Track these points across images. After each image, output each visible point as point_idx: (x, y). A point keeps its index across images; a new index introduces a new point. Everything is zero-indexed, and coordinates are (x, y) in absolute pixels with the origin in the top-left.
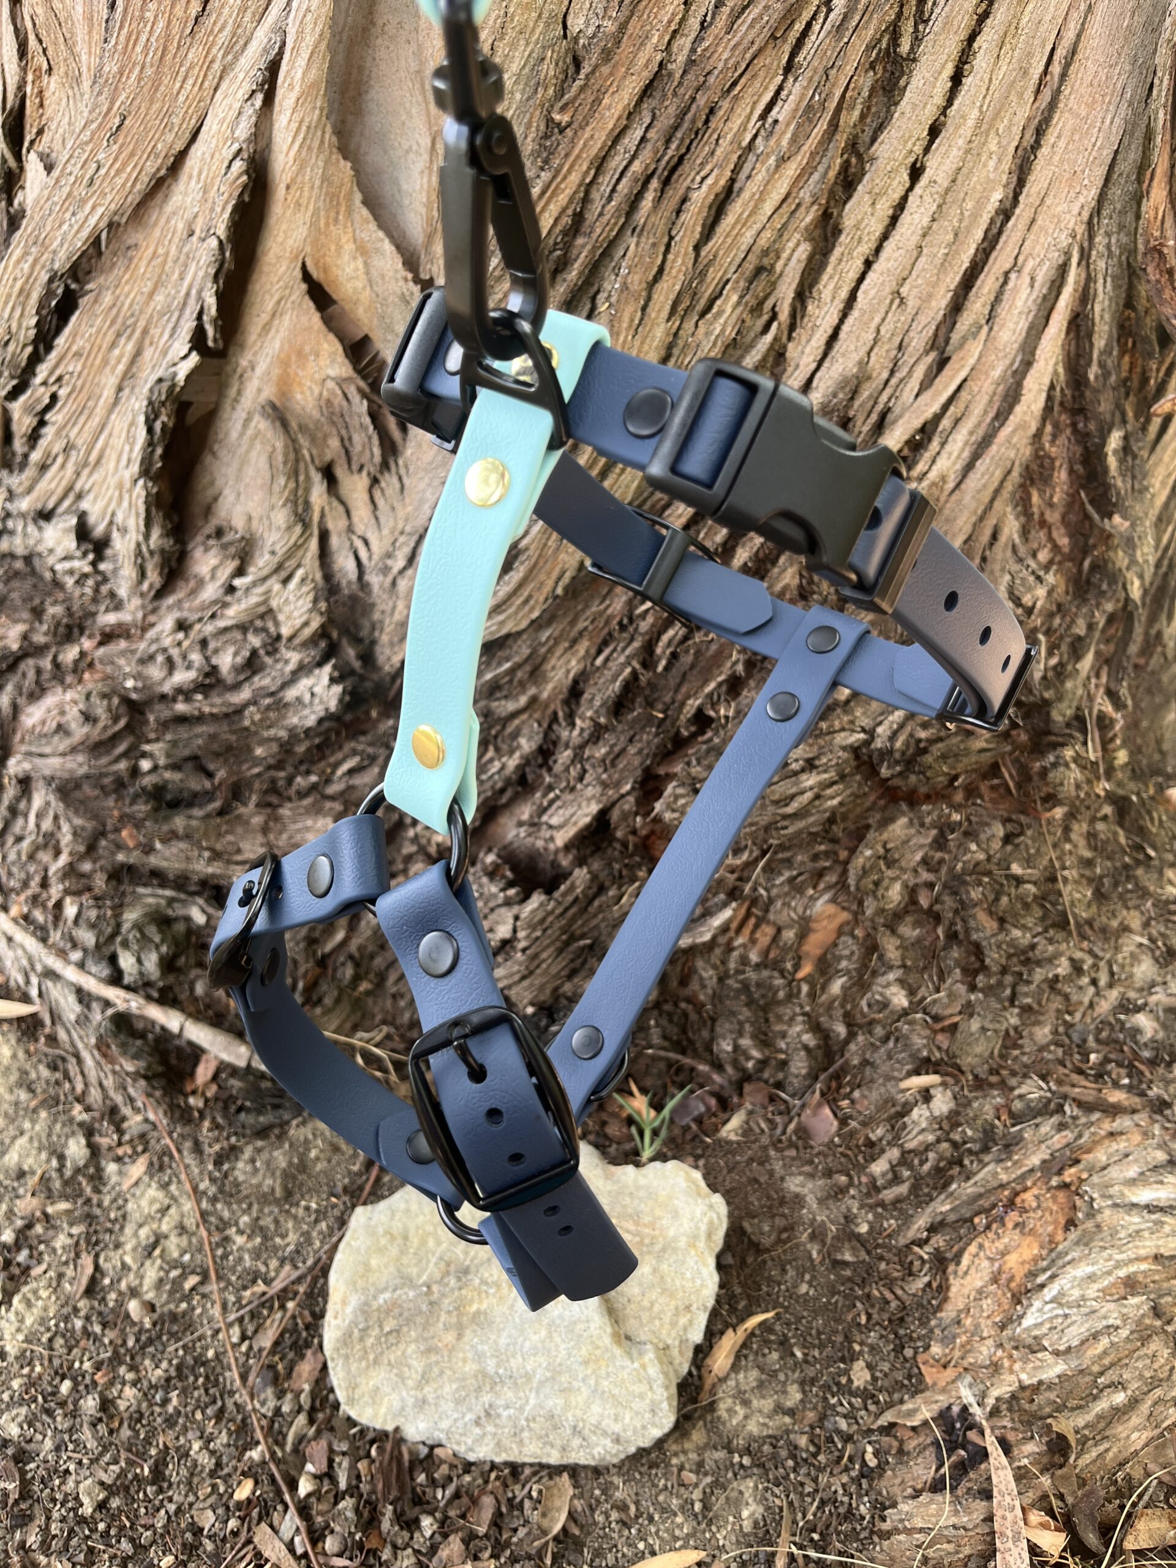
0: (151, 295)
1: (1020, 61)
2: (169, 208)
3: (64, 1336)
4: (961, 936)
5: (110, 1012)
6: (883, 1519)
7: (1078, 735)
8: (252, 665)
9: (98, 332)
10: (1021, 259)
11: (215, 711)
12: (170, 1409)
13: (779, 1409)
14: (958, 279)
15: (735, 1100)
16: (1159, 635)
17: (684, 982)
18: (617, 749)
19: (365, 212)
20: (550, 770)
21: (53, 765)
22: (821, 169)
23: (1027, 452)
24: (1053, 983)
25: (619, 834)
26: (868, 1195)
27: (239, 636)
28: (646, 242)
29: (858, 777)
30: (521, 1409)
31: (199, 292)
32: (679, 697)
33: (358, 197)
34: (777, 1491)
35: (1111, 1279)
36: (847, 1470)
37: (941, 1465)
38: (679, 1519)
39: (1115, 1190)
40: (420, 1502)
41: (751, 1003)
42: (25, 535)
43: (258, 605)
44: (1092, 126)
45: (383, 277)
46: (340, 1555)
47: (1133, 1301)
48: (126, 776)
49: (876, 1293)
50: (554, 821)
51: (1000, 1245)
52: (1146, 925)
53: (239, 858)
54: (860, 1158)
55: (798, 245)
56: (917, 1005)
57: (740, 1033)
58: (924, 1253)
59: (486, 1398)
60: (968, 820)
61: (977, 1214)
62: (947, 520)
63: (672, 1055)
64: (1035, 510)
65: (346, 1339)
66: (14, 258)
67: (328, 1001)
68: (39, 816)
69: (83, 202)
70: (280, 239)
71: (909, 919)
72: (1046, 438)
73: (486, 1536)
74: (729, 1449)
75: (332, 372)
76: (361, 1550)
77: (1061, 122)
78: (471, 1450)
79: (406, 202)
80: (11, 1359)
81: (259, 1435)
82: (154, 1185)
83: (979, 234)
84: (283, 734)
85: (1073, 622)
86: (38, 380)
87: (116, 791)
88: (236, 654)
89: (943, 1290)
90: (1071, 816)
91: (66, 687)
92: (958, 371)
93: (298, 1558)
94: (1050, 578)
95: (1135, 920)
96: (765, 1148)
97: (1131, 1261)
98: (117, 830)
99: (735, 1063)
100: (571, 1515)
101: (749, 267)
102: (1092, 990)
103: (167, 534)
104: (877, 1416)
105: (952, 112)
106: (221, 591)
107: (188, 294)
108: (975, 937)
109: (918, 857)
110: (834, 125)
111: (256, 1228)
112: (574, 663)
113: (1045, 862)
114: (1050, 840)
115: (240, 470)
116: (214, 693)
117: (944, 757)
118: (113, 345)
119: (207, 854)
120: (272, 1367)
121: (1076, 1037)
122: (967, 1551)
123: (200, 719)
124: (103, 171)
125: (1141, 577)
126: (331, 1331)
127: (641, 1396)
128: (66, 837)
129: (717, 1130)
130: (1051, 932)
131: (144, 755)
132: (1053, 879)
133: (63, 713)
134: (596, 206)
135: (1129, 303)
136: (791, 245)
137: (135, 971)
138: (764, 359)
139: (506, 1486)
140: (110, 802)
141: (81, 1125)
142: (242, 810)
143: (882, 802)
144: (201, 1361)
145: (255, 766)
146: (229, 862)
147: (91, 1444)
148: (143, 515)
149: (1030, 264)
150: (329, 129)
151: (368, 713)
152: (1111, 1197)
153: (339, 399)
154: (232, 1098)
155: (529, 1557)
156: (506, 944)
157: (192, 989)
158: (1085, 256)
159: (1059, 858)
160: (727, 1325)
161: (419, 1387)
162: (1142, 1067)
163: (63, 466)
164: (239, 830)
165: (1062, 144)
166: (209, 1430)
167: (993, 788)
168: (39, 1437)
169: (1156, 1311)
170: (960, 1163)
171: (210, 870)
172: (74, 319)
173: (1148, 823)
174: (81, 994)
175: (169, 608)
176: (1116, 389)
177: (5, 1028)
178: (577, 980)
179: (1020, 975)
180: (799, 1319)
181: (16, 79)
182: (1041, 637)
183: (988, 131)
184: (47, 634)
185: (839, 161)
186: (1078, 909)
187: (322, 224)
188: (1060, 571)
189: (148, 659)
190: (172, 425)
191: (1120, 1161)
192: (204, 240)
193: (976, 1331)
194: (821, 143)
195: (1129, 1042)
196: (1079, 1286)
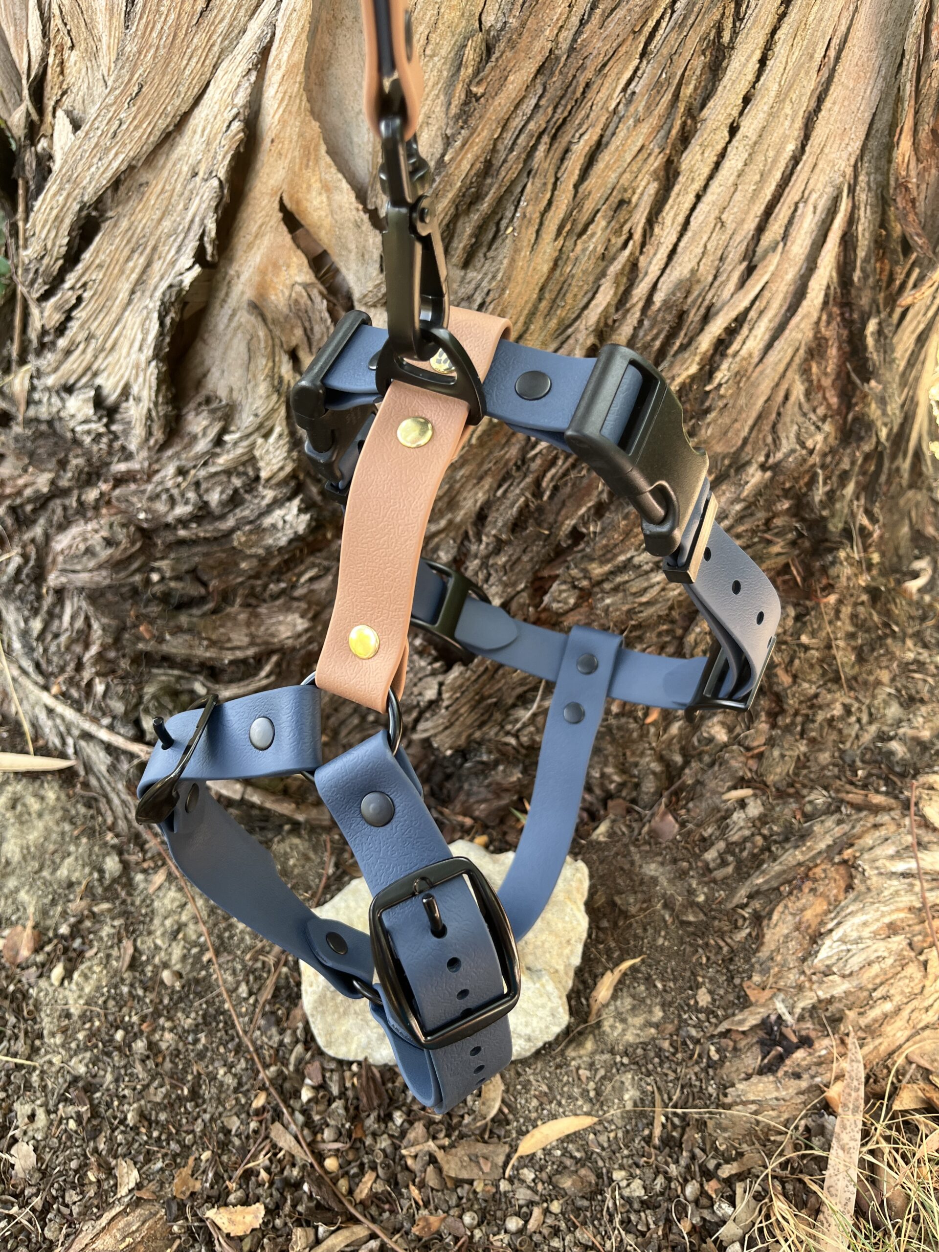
0: (160, 221)
1: (807, 48)
2: (175, 156)
3: (115, 999)
4: (765, 689)
5: (136, 762)
6: (725, 1095)
7: (846, 542)
8: (234, 501)
9: (117, 248)
10: (807, 193)
11: (208, 535)
12: (200, 1046)
13: (649, 1024)
14: (763, 207)
15: (602, 812)
16: (898, 470)
18: (514, 558)
19: (328, 159)
21: (83, 578)
22: (666, 127)
23: (810, 334)
24: (831, 721)
26: (704, 875)
27: (224, 478)
28: (538, 182)
31: (202, 220)
32: (560, 518)
33: (323, 148)
34: (648, 1080)
35: (879, 924)
36: (697, 1063)
37: (764, 1057)
39: (880, 863)
41: (613, 741)
42: (50, 404)
43: (243, 454)
44: (857, 94)
45: (340, 207)
46: (336, 1141)
47: (896, 939)
48: (140, 586)
49: (712, 942)
51: (799, 904)
52: (893, 680)
53: (229, 645)
54: (697, 850)
55: (648, 183)
56: (735, 740)
57: (606, 764)
58: (746, 913)
61: (783, 884)
62: (753, 384)
64: (814, 377)
65: (321, 1000)
66: (51, 192)
68: (73, 618)
69: (108, 150)
70: (264, 180)
72: (823, 323)
73: (441, 1122)
74: (612, 1052)
75: (300, 279)
76: (350, 1137)
77: (835, 91)
79: (356, 151)
80: (75, 1018)
82: (173, 888)
83: (778, 175)
84: (261, 551)
85: (840, 459)
86: (67, 285)
87: (132, 597)
88: (222, 492)
89: (758, 939)
90: (840, 602)
91: (87, 520)
92: (763, 275)
94: (827, 427)
95: (885, 676)
96: (626, 846)
97: (893, 911)
98: (136, 626)
99: (602, 786)
100: (504, 1102)
101: (614, 200)
102: (857, 726)
103: (166, 403)
104: (716, 1026)
105: (758, 86)
106: (210, 445)
107: (192, 221)
108: (775, 688)
110: (676, 96)
112: (480, 495)
113: (824, 634)
114: (826, 618)
115: (224, 353)
116: (205, 522)
118: (128, 259)
119: (205, 643)
120: (273, 1013)
121: (848, 760)
122: (786, 1115)
123: (195, 542)
124: (124, 127)
125: (888, 425)
126: (309, 996)
128: (96, 632)
129: (589, 835)
130: (829, 685)
131: (153, 570)
132: (829, 647)
133: (85, 540)
134: (502, 155)
135: (882, 224)
136: (643, 183)
138: (623, 269)
140: (127, 605)
141: (113, 847)
142: (229, 610)
144: (221, 1012)
145: (239, 576)
146: (222, 648)
147: (142, 1075)
148: (154, 388)
149: (814, 196)
150: (304, 98)
151: (324, 536)
152: (877, 868)
153: (304, 299)
155: (473, 1135)
156: (433, 705)
158: (852, 190)
159: (834, 632)
160: (606, 969)
162: (895, 779)
163: (84, 351)
164: (229, 624)
165: (836, 108)
166: (231, 1060)
167: (785, 582)
168: (102, 1073)
169: (912, 946)
170: (769, 850)
171: (208, 654)
172: (97, 239)
173: (893, 607)
174: (109, 748)
175: (170, 458)
176: (873, 288)
177: (49, 777)
178: (485, 729)
179: (807, 716)
180: (658, 962)
181: (40, 52)
182: (819, 471)
183: (784, 100)
184: (70, 480)
185: (678, 124)
186: (847, 670)
187: (297, 168)
188: (832, 422)
189: (154, 497)
190: (177, 319)
191: (881, 843)
192: (206, 180)
193: (784, 964)
194: (666, 109)
195: (886, 761)
196: (857, 930)
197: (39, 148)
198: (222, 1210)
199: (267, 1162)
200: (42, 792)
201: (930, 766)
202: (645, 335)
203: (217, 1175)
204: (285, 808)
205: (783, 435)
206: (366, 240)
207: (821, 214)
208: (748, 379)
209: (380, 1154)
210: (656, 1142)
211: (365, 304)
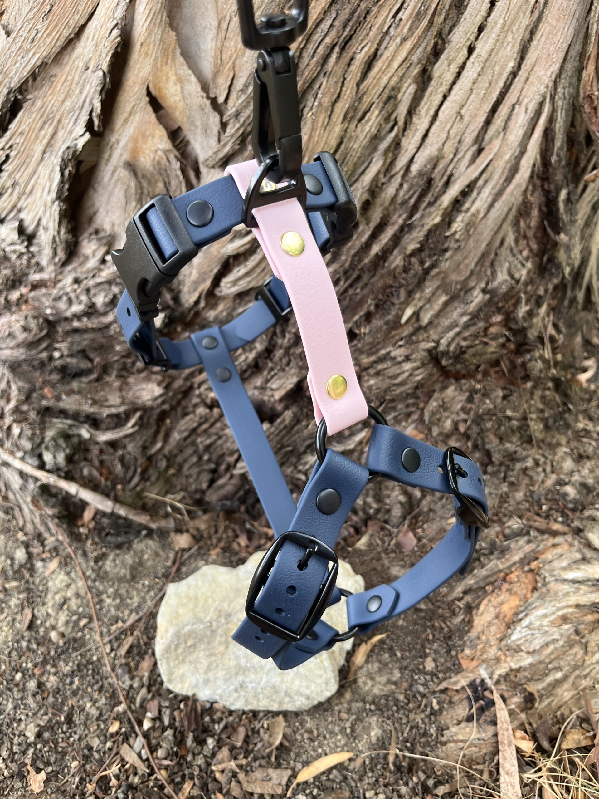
0: (63, 101)
2: (75, 55)
3: (16, 650)
4: (480, 447)
5: (39, 484)
6: (442, 735)
7: (540, 346)
8: (113, 303)
9: (33, 121)
10: (521, 98)
11: (94, 326)
12: (74, 687)
13: (389, 682)
14: (490, 107)
15: (364, 529)
16: (576, 297)
19: (182, 59)
20: (271, 360)
21: (6, 354)
22: (423, 45)
23: (520, 199)
24: (525, 471)
27: (106, 286)
28: (332, 80)
29: (431, 365)
30: (259, 683)
31: (91, 100)
33: (178, 51)
34: (388, 722)
35: (555, 616)
36: (423, 711)
37: (471, 708)
38: (339, 737)
39: (556, 572)
40: (207, 731)
44: (558, 31)
45: (190, 95)
46: (165, 759)
47: (566, 627)
48: (46, 360)
49: (437, 624)
50: (274, 386)
51: (499, 600)
52: (568, 442)
53: (107, 404)
55: (410, 85)
57: (367, 495)
58: (461, 604)
59: (240, 678)
60: (484, 388)
61: (488, 584)
62: (479, 234)
64: (522, 230)
65: (167, 650)
67: (153, 478)
69: (28, 51)
70: (136, 73)
71: (454, 438)
72: (529, 193)
73: (241, 747)
74: (364, 701)
75: (161, 146)
76: (177, 756)
77: (543, 29)
78: (232, 704)
79: (203, 55)
81: (122, 699)
82: (62, 573)
83: (501, 84)
85: (537, 288)
87: (40, 368)
88: (105, 296)
89: (470, 623)
90: (535, 387)
91: (12, 313)
92: (488, 155)
93: (144, 761)
95: (564, 441)
97: (565, 607)
98: (41, 388)
99: (364, 511)
100: (285, 736)
101: (385, 96)
102: (543, 475)
103: (68, 232)
104: (439, 684)
105: (490, 19)
106: (98, 263)
107: (84, 101)
108: (487, 447)
109: (459, 406)
110: (431, 23)
111: (117, 594)
113: (522, 410)
114: (524, 399)
115: (109, 199)
116: (93, 317)
117: (474, 355)
118: (41, 128)
119: (90, 402)
120: (127, 664)
121: (536, 498)
122: (484, 751)
123: (85, 331)
124: (40, 35)
125: (571, 266)
126: (159, 646)
127: (321, 676)
128: (14, 392)
129: (353, 544)
130: (524, 445)
131: (56, 349)
132: (525, 418)
133: (10, 327)
134: (305, 60)
135: (573, 125)
136: (406, 85)
137: (52, 462)
138: (389, 147)
139: (250, 722)
140: (37, 374)
141: (23, 542)
142: (108, 379)
143: (441, 379)
144: (90, 662)
145: (115, 355)
146: (102, 406)
147: (33, 705)
148: (57, 221)
149: (526, 101)
150: (165, 14)
151: (176, 329)
152: (554, 576)
153: (164, 161)
154: (103, 529)
155: (263, 758)
157: (81, 472)
158: (552, 98)
159: (529, 408)
160: (363, 641)
161: (206, 673)
162: (568, 513)
163: (11, 194)
164: (107, 389)
165: (543, 39)
166: (95, 697)
167: (496, 372)
168: (5, 702)
169: (577, 632)
170: (479, 560)
171: (91, 410)
172: (20, 114)
173: (569, 392)
174: (22, 474)
175: (70, 272)
176: (563, 168)
179: (509, 466)
180: (399, 637)
182: (523, 295)
183: (508, 31)
184: (1, 285)
185: (433, 42)
186: (537, 434)
187: (159, 65)
188: (533, 263)
189: (58, 299)
190: (74, 172)
191: (558, 558)
192: (95, 72)
193: (487, 642)
194: (424, 32)
195: (562, 500)
196: (539, 620)
199: (118, 771)
201: (593, 504)
202: (405, 195)
203: (81, 779)
205: (498, 270)
206: (208, 120)
207: (530, 114)
208: (476, 229)
209: (197, 769)
210: (391, 766)
211: (207, 166)
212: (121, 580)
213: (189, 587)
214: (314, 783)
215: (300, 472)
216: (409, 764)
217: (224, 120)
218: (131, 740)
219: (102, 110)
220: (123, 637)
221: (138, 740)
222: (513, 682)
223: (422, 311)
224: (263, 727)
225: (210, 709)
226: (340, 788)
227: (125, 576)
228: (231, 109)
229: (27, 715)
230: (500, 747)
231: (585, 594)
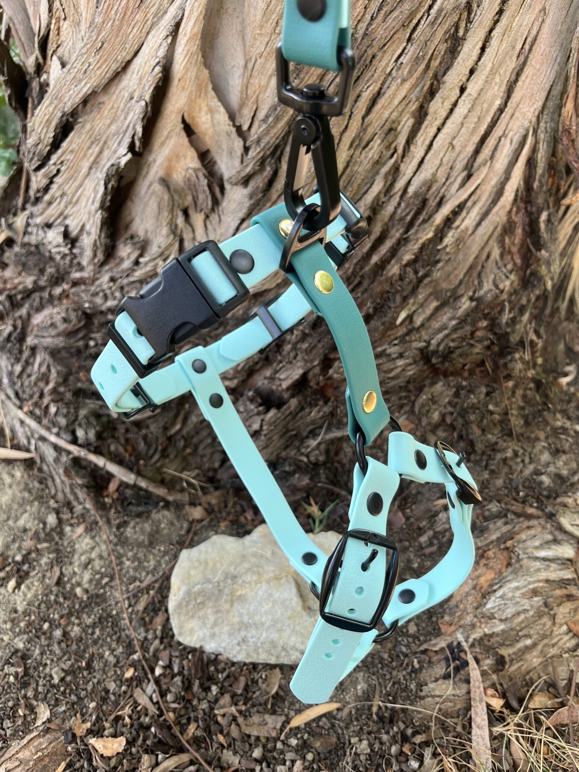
0: (109, 126)
1: (511, 42)
2: (121, 86)
3: (45, 603)
4: (464, 437)
5: (71, 456)
6: (421, 691)
7: (521, 349)
9: (83, 141)
10: (507, 131)
12: (95, 636)
14: (478, 138)
16: (558, 308)
17: (337, 453)
18: (312, 345)
19: (213, 93)
20: (280, 354)
21: (48, 341)
22: (421, 85)
23: (505, 219)
24: (505, 460)
25: (312, 384)
26: (418, 551)
27: (138, 285)
29: (422, 363)
30: (259, 639)
31: (134, 126)
33: (210, 86)
34: (374, 677)
35: (526, 589)
36: (405, 669)
37: (449, 667)
39: (529, 550)
40: (211, 679)
42: (37, 234)
43: (150, 271)
44: (542, 73)
45: (219, 123)
46: (174, 702)
47: (536, 599)
48: (82, 348)
50: (282, 377)
51: (477, 573)
52: (547, 438)
54: (415, 535)
55: (408, 119)
59: (243, 634)
60: (470, 384)
63: (330, 487)
64: (507, 246)
65: (179, 606)
66: (45, 105)
67: (172, 456)
68: (40, 365)
69: (80, 81)
70: (173, 103)
71: (441, 428)
72: (513, 213)
73: (241, 695)
75: (192, 165)
76: (184, 700)
77: (528, 71)
78: (235, 656)
79: (231, 89)
80: (20, 613)
81: (137, 648)
82: (88, 537)
83: (489, 119)
85: (520, 298)
86: (52, 162)
87: (77, 355)
88: (137, 294)
90: (516, 386)
91: (54, 306)
92: (476, 180)
93: (154, 704)
94: (512, 277)
95: (542, 435)
97: (535, 582)
98: (77, 373)
100: (280, 687)
101: (386, 128)
102: (521, 465)
103: (108, 236)
104: (419, 646)
105: (480, 63)
106: (131, 265)
107: (128, 126)
108: (471, 437)
109: (447, 400)
110: (428, 67)
113: (503, 405)
114: (506, 396)
115: (144, 209)
117: (461, 355)
118: (89, 148)
120: (143, 619)
122: (459, 706)
124: (91, 67)
125: (552, 279)
126: (172, 604)
128: (53, 375)
130: (505, 438)
131: (91, 339)
132: (506, 414)
133: (52, 318)
135: (554, 154)
136: (405, 119)
137: (84, 437)
138: (390, 171)
139: (250, 673)
140: (74, 360)
141: (54, 509)
143: (431, 375)
144: (110, 616)
147: (58, 651)
148: (99, 227)
149: (511, 134)
150: (200, 55)
152: (527, 554)
153: (194, 178)
154: (126, 498)
155: (260, 705)
156: (257, 433)
157: (109, 447)
158: (535, 132)
159: (510, 405)
161: (212, 628)
162: (543, 499)
163: (59, 203)
165: (528, 80)
166: (113, 646)
167: (481, 371)
168: (33, 648)
169: (546, 604)
172: (71, 135)
173: (549, 393)
174: (56, 447)
175: (107, 271)
176: (545, 193)
177: (18, 463)
178: (288, 450)
179: (490, 456)
181: (46, 22)
182: (507, 304)
183: (495, 73)
184: (46, 281)
185: (428, 83)
186: (517, 429)
187: (193, 97)
188: (516, 274)
189: (95, 294)
190: (116, 186)
191: (531, 539)
192: (138, 102)
193: (465, 610)
194: (421, 74)
195: (537, 488)
196: (512, 591)
197: (42, 79)
198: (99, 739)
199: (130, 712)
200: (13, 472)
201: (566, 493)
202: (402, 212)
203: (98, 717)
204: (160, 491)
205: (485, 280)
206: (233, 144)
207: (515, 145)
208: (465, 244)
209: (201, 712)
210: (375, 717)
211: (231, 183)
212: (140, 545)
213: (200, 552)
214: (305, 729)
215: (302, 454)
216: (390, 715)
217: (247, 145)
218: (144, 685)
219: (143, 134)
220: (140, 595)
221: (150, 685)
222: (486, 645)
223: (416, 314)
224: (261, 677)
225: (215, 660)
226: (328, 734)
227: (144, 541)
228: (254, 134)
229: (52, 660)
230: (472, 703)
231: (555, 571)
